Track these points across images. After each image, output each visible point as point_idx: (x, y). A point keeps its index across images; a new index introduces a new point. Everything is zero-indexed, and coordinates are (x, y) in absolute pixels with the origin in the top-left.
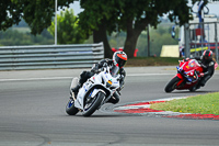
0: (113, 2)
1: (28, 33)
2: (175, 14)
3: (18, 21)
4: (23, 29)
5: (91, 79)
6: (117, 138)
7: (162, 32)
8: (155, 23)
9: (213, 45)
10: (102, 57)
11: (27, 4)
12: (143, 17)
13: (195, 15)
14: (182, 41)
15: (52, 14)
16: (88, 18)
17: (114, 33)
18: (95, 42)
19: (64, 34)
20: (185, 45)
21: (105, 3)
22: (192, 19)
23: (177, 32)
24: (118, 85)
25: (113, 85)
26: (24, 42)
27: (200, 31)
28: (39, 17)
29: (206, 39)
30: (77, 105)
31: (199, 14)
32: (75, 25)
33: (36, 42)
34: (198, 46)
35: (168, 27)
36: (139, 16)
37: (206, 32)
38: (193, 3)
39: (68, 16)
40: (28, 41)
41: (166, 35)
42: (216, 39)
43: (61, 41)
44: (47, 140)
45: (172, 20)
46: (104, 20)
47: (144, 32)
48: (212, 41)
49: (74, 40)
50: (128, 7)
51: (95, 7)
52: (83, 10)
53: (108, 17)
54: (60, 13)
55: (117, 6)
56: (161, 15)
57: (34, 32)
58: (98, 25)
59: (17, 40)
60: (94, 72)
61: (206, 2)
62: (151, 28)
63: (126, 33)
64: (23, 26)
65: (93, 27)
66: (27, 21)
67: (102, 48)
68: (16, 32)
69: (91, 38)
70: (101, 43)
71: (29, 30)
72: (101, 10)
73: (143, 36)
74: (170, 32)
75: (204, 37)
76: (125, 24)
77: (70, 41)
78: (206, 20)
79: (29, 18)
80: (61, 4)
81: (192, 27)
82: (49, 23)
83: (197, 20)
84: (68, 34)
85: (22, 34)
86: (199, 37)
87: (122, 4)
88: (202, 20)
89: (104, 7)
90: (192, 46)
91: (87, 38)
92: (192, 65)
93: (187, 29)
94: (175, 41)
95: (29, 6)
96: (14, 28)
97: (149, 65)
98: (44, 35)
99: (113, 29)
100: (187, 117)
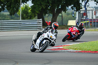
0: (46, 1)
1: (8, 15)
2: (74, 6)
3: (4, 9)
4: (6, 13)
5: (43, 35)
6: (48, 62)
7: (68, 14)
8: (65, 10)
9: (91, 20)
10: (41, 25)
11: (8, 2)
12: (60, 7)
13: (83, 7)
14: (77, 18)
15: (19, 6)
16: (35, 8)
17: (47, 15)
18: (38, 19)
19: (25, 15)
20: (78, 20)
21: (43, 1)
22: (82, 8)
23: (75, 14)
24: (55, 38)
25: (53, 38)
26: (6, 19)
27: (85, 14)
28: (13, 8)
29: (88, 17)
30: (36, 47)
31: (85, 6)
32: (29, 11)
33: (12, 19)
34: (85, 20)
35: (71, 12)
36: (58, 7)
37: (88, 14)
38: (82, 1)
39: (26, 7)
40: (8, 18)
41: (70, 16)
42: (92, 17)
43: (23, 18)
44: (17, 62)
45: (73, 9)
46: (42, 9)
47: (60, 14)
48: (91, 18)
49: (29, 18)
50: (53, 3)
51: (38, 3)
52: (33, 4)
53: (44, 8)
54: (22, 6)
55: (48, 2)
56: (68, 7)
57: (11, 14)
58: (40, 11)
59: (3, 18)
60: (44, 32)
61: (88, 1)
62: (63, 12)
63: (52, 15)
64: (6, 12)
65: (37, 12)
66: (8, 9)
67: (41, 21)
68: (3, 14)
69: (36, 17)
70: (41, 19)
71: (9, 13)
72: (41, 5)
73: (60, 16)
74: (72, 14)
75: (87, 16)
76: (52, 11)
77: (27, 18)
78: (88, 9)
79: (9, 8)
80: (23, 2)
81: (82, 12)
82: (17, 10)
83: (84, 9)
84: (26, 15)
85: (5, 15)
86: (85, 16)
87: (50, 2)
88: (86, 9)
89: (42, 3)
90: (82, 20)
91: (35, 17)
92: (74, 30)
93: (79, 13)
94: (74, 18)
95: (9, 3)
96: (2, 12)
97: (62, 29)
98: (16, 16)
99: (46, 13)
100: (79, 52)
